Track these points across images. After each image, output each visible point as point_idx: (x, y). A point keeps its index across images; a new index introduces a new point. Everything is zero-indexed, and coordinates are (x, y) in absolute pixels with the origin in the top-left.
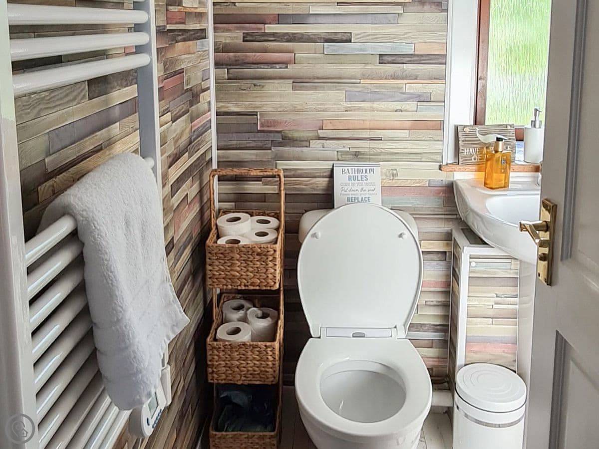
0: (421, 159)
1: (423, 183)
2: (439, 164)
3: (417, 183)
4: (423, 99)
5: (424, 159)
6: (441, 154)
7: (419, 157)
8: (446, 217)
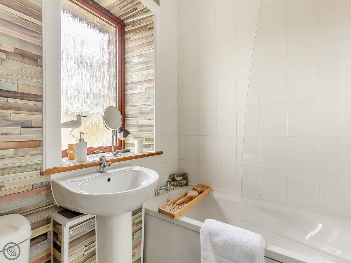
0: (25, 170)
1: (27, 188)
2: (40, 171)
3: (23, 188)
4: (25, 125)
5: (28, 170)
6: (41, 164)
7: (23, 169)
8: (46, 207)
